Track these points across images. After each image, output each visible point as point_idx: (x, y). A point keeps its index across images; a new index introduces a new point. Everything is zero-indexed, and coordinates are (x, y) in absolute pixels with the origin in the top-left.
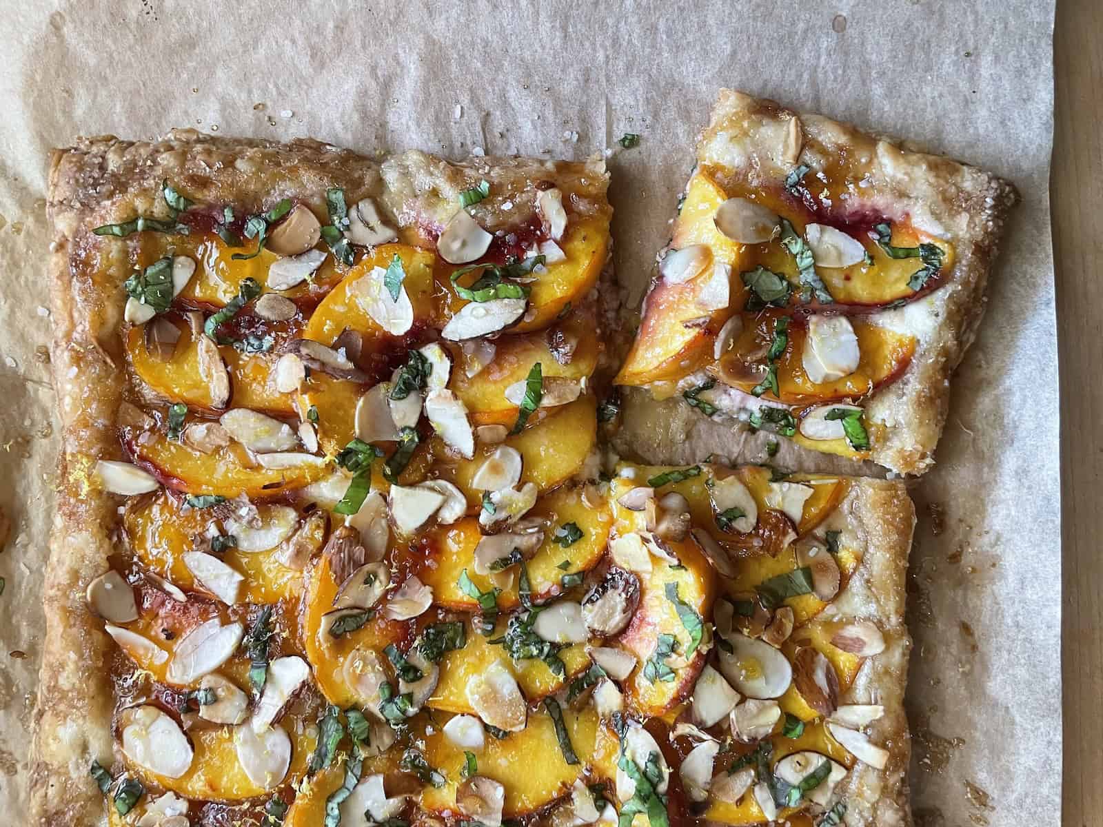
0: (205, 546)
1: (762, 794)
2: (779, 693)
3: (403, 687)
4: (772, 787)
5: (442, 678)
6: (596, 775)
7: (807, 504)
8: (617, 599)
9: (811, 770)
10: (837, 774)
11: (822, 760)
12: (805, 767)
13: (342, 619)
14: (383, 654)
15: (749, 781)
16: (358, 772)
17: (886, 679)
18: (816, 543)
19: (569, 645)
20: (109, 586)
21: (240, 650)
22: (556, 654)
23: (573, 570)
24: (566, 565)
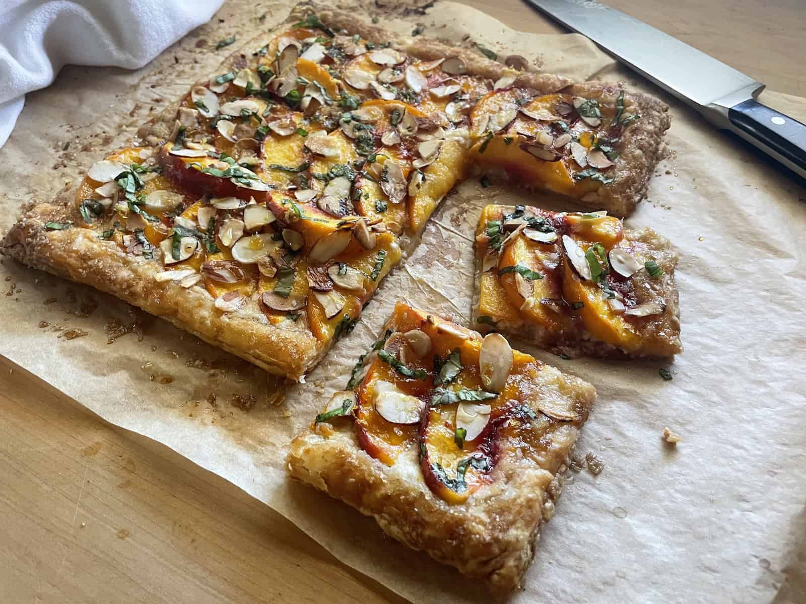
0: (460, 93)
1: (190, 224)
2: (234, 250)
3: (353, 122)
4: (189, 231)
5: (348, 138)
6: (259, 170)
7: (322, 309)
8: (336, 208)
9: (182, 250)
10: (169, 259)
11: (182, 258)
12: (185, 249)
13: (399, 115)
14: (374, 123)
15: (201, 224)
16: (329, 102)
17: (196, 303)
18: (297, 307)
19: (326, 185)
20: (461, 66)
21: (408, 87)
22: (327, 179)
23: (362, 199)
24: (367, 197)
